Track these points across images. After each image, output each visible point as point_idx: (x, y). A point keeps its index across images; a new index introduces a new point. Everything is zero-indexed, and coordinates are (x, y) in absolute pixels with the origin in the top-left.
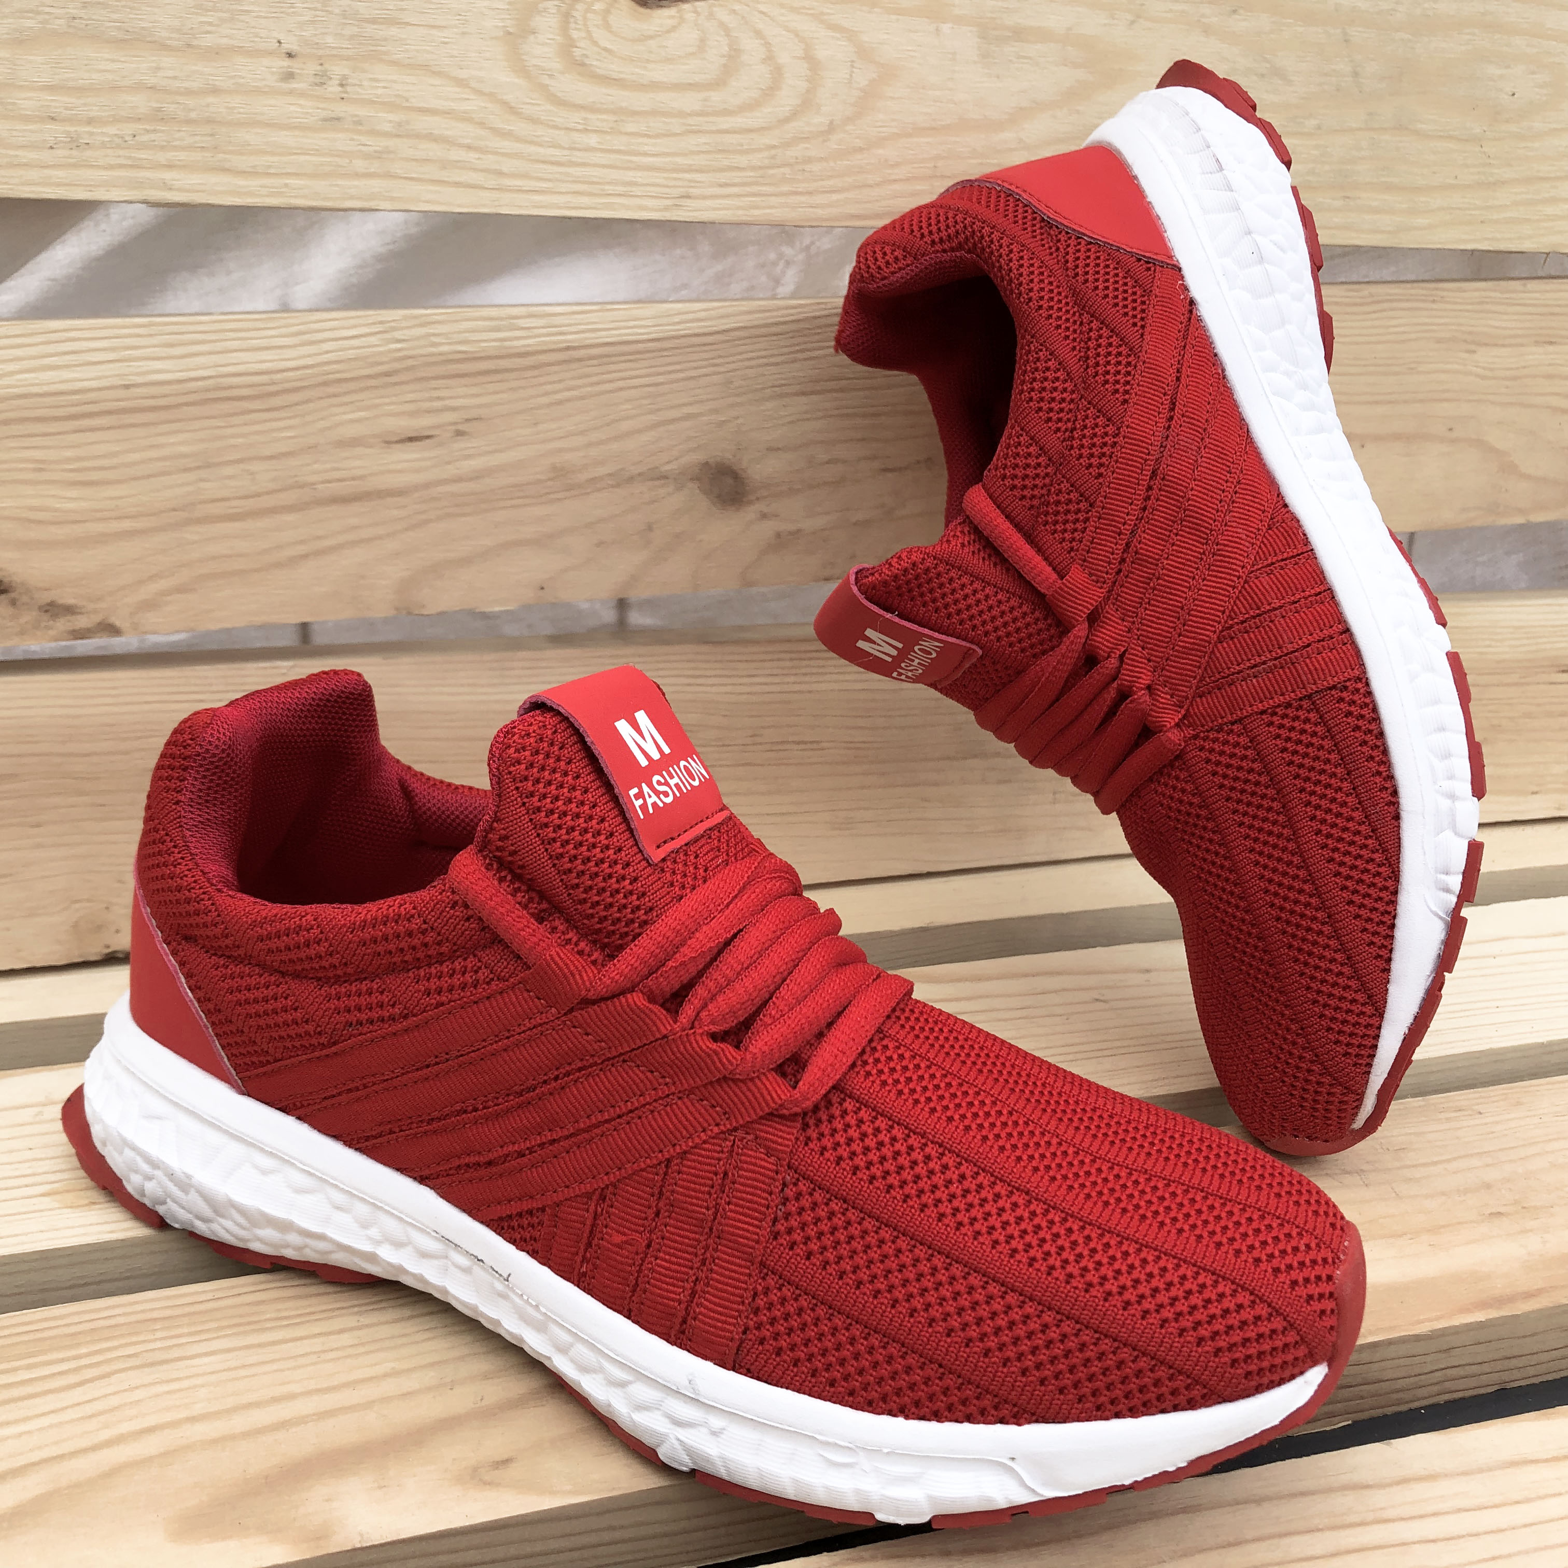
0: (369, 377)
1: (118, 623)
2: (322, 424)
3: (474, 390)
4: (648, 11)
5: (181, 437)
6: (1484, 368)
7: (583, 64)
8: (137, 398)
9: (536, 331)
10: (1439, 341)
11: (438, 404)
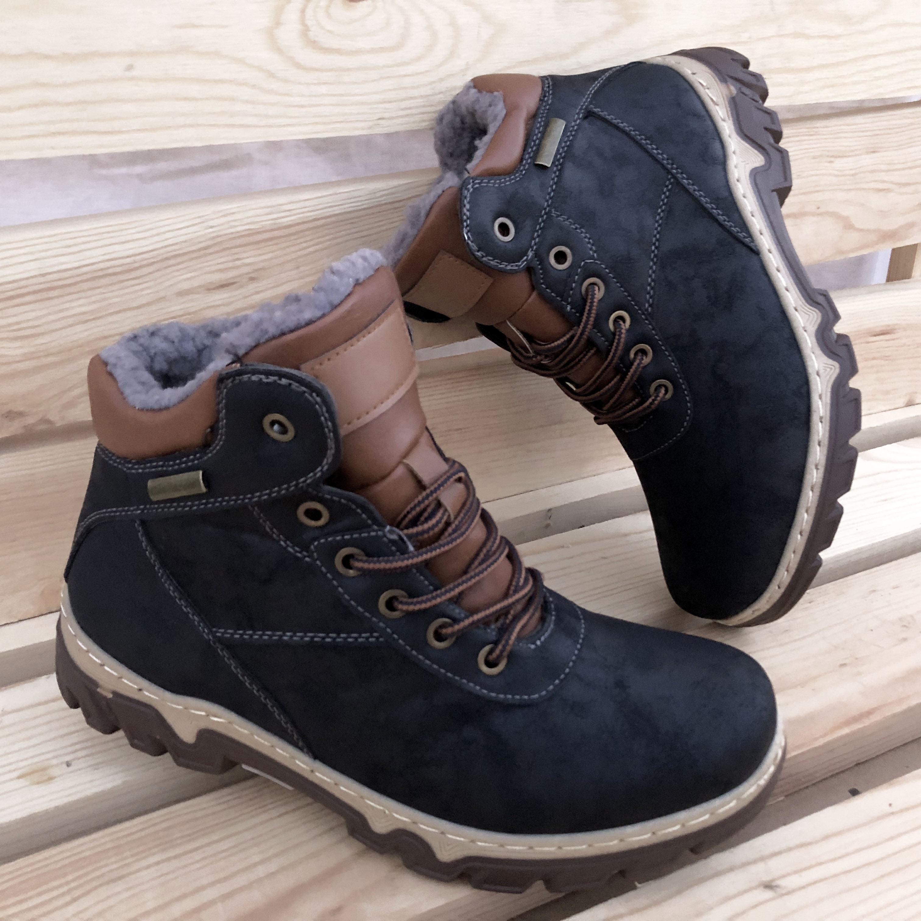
0: (194, 251)
1: (52, 418)
2: (168, 283)
3: (259, 252)
4: (353, 4)
5: (81, 302)
6: (837, 170)
7: (315, 42)
9: (295, 212)
10: (814, 158)
11: (238, 263)
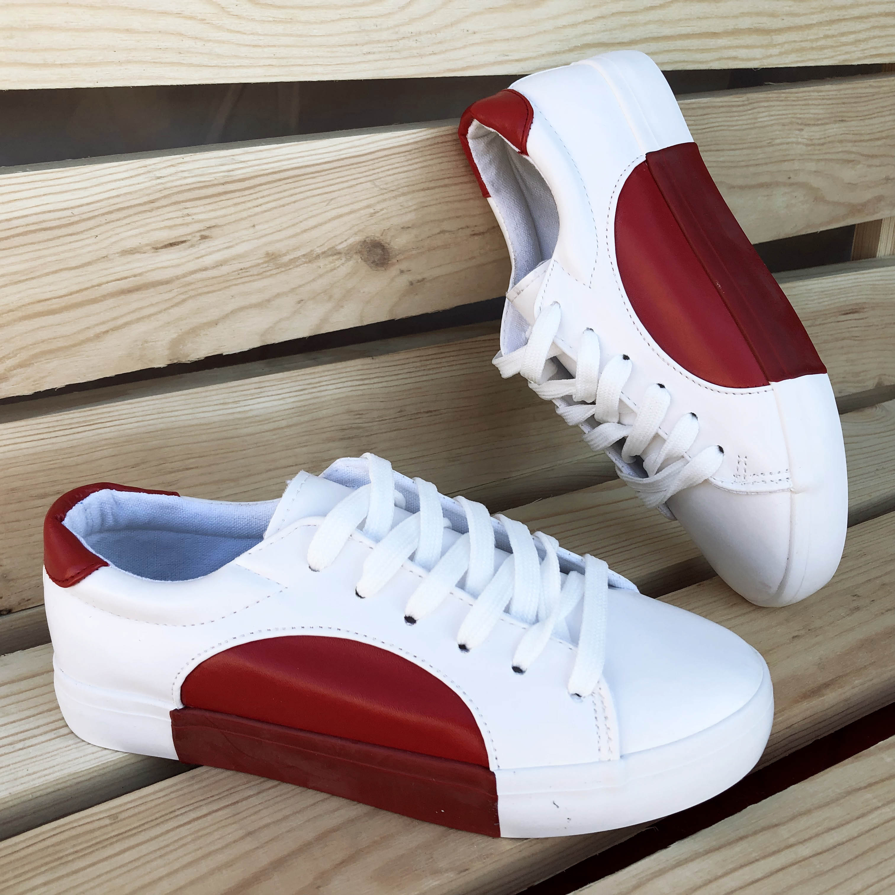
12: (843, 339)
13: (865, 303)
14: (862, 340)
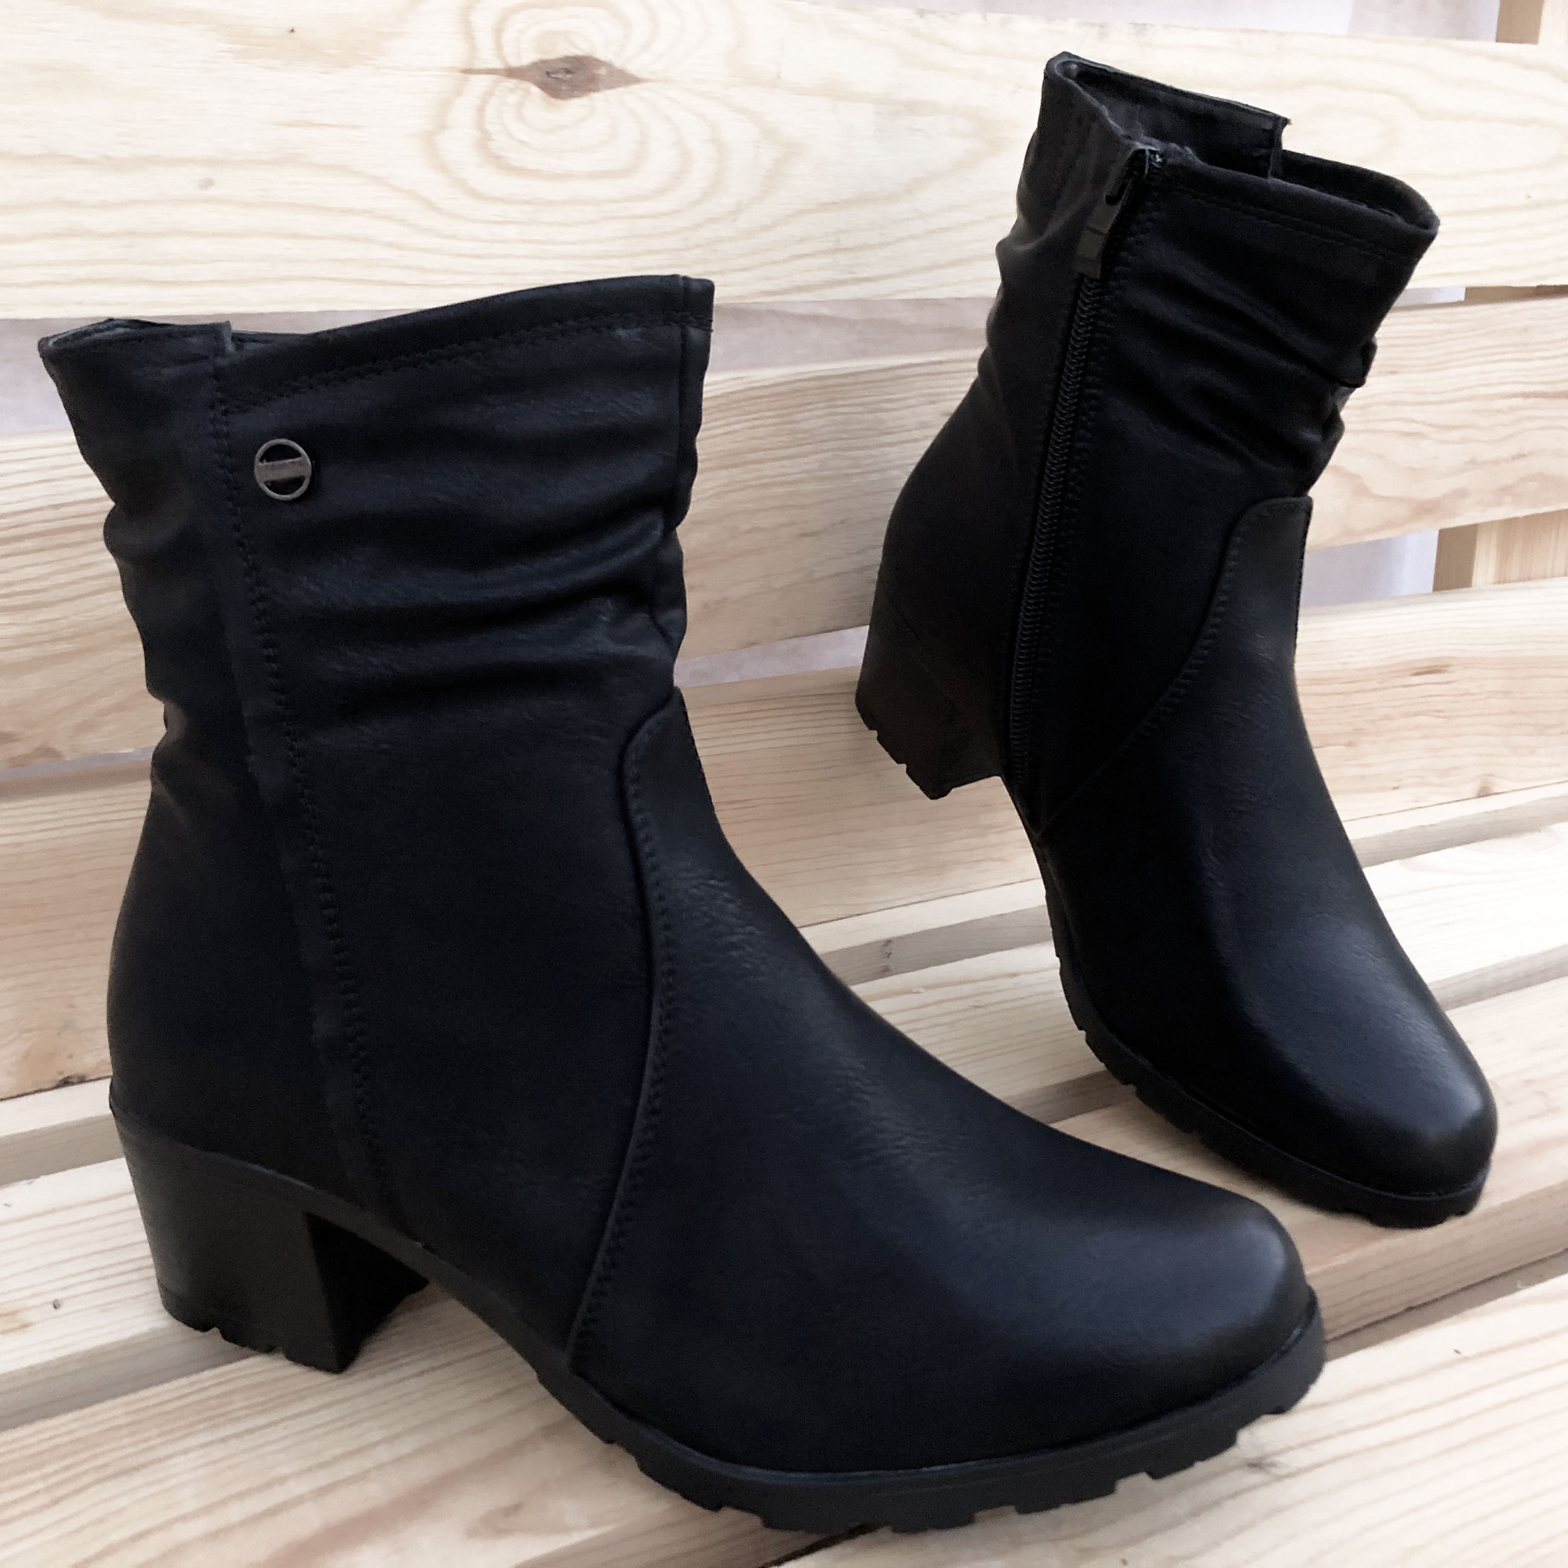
1: (58, 747)
4: (560, 102)
7: (499, 157)
8: (64, 519)
12: (1417, 714)
13: (1452, 658)
14: (1449, 717)
